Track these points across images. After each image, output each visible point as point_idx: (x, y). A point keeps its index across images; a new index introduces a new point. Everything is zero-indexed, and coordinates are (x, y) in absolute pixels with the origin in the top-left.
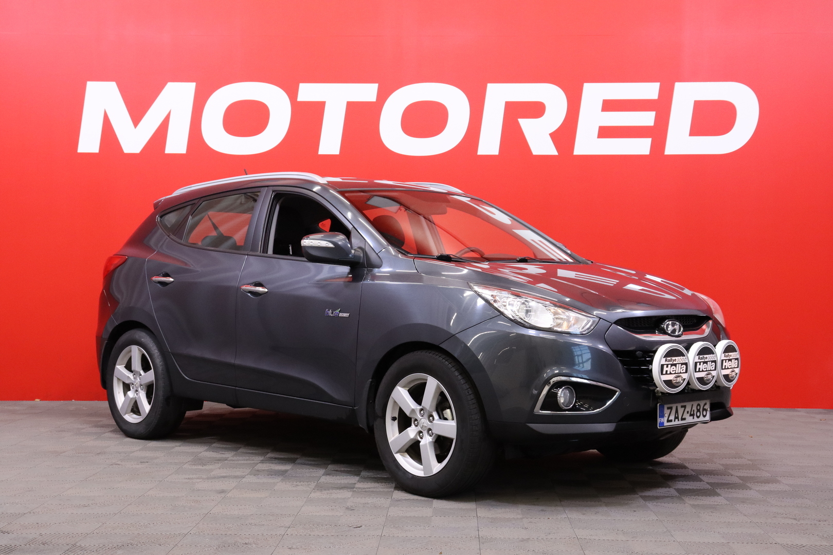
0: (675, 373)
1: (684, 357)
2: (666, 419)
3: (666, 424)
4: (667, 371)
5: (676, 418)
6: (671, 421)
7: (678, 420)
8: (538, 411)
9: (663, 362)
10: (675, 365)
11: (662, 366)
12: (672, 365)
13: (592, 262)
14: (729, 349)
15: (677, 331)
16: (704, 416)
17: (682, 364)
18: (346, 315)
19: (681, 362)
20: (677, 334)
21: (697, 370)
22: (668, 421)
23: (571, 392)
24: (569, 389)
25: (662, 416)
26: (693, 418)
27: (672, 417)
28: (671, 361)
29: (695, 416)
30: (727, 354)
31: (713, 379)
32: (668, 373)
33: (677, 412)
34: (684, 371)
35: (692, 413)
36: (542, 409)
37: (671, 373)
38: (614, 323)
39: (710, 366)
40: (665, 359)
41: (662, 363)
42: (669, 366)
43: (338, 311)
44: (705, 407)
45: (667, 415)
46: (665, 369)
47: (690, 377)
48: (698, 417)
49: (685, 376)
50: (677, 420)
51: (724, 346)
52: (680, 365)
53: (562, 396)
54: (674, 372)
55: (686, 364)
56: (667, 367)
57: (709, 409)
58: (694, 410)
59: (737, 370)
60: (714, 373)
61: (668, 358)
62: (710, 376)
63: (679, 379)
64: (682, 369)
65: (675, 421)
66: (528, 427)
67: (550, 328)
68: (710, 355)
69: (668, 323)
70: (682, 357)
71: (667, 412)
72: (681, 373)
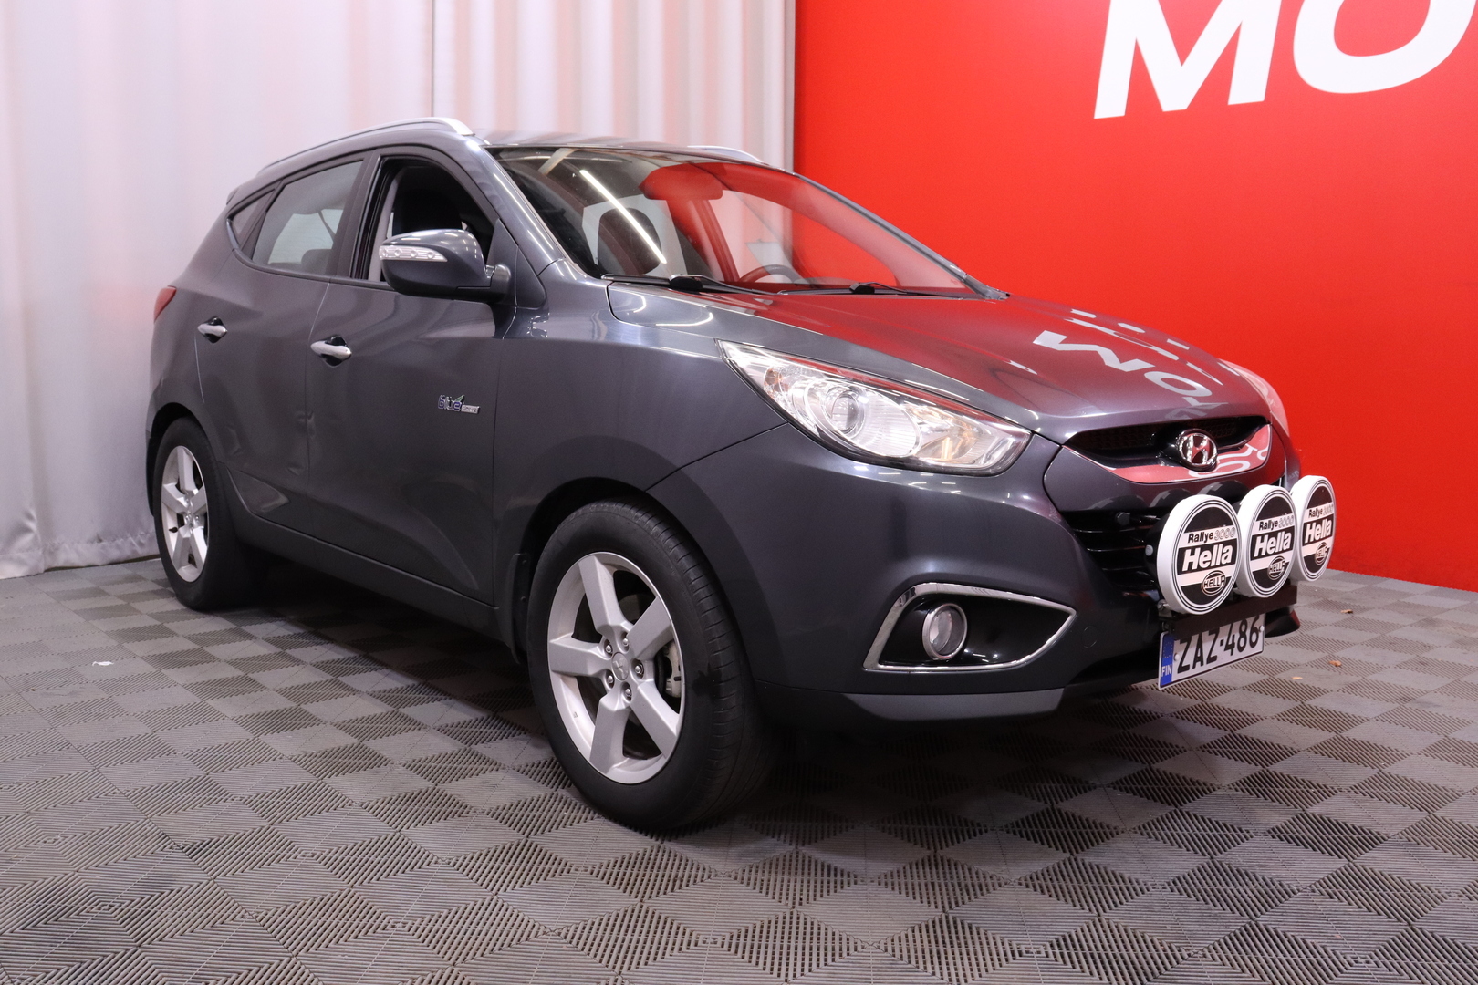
0: (1209, 568)
1: (1230, 527)
2: (1176, 665)
3: (1176, 677)
4: (1191, 564)
5: (1198, 659)
6: (1187, 668)
7: (1202, 664)
8: (874, 663)
9: (1184, 543)
10: (1210, 547)
11: (1182, 552)
12: (1203, 548)
13: (1008, 295)
14: (1319, 497)
15: (1206, 455)
16: (1253, 645)
17: (1225, 544)
18: (472, 409)
19: (1224, 539)
20: (1205, 462)
21: (1256, 554)
22: (1182, 669)
23: (957, 621)
24: (954, 612)
25: (1168, 661)
26: (1232, 654)
27: (1189, 660)
28: (1202, 539)
29: (1236, 649)
30: (1314, 509)
31: (1285, 570)
32: (1194, 567)
33: (1200, 646)
34: (1229, 560)
35: (1230, 643)
36: (884, 659)
37: (1199, 569)
38: (1064, 444)
39: (1282, 541)
40: (1188, 534)
41: (1180, 546)
42: (1198, 551)
43: (459, 400)
44: (1256, 626)
45: (1178, 657)
46: (1188, 558)
47: (1240, 574)
48: (1241, 649)
49: (1230, 571)
50: (1198, 664)
51: (1311, 492)
52: (1221, 546)
53: (934, 627)
54: (1207, 565)
55: (1233, 543)
56: (1192, 554)
57: (1262, 628)
58: (1234, 636)
59: (1329, 543)
60: (1288, 557)
61: (1195, 533)
62: (1280, 565)
63: (1218, 581)
64: (1224, 556)
65: (1194, 667)
66: (850, 702)
67: (908, 459)
68: (1283, 517)
69: (1186, 438)
70: (1225, 528)
71: (1179, 648)
72: (1221, 565)
